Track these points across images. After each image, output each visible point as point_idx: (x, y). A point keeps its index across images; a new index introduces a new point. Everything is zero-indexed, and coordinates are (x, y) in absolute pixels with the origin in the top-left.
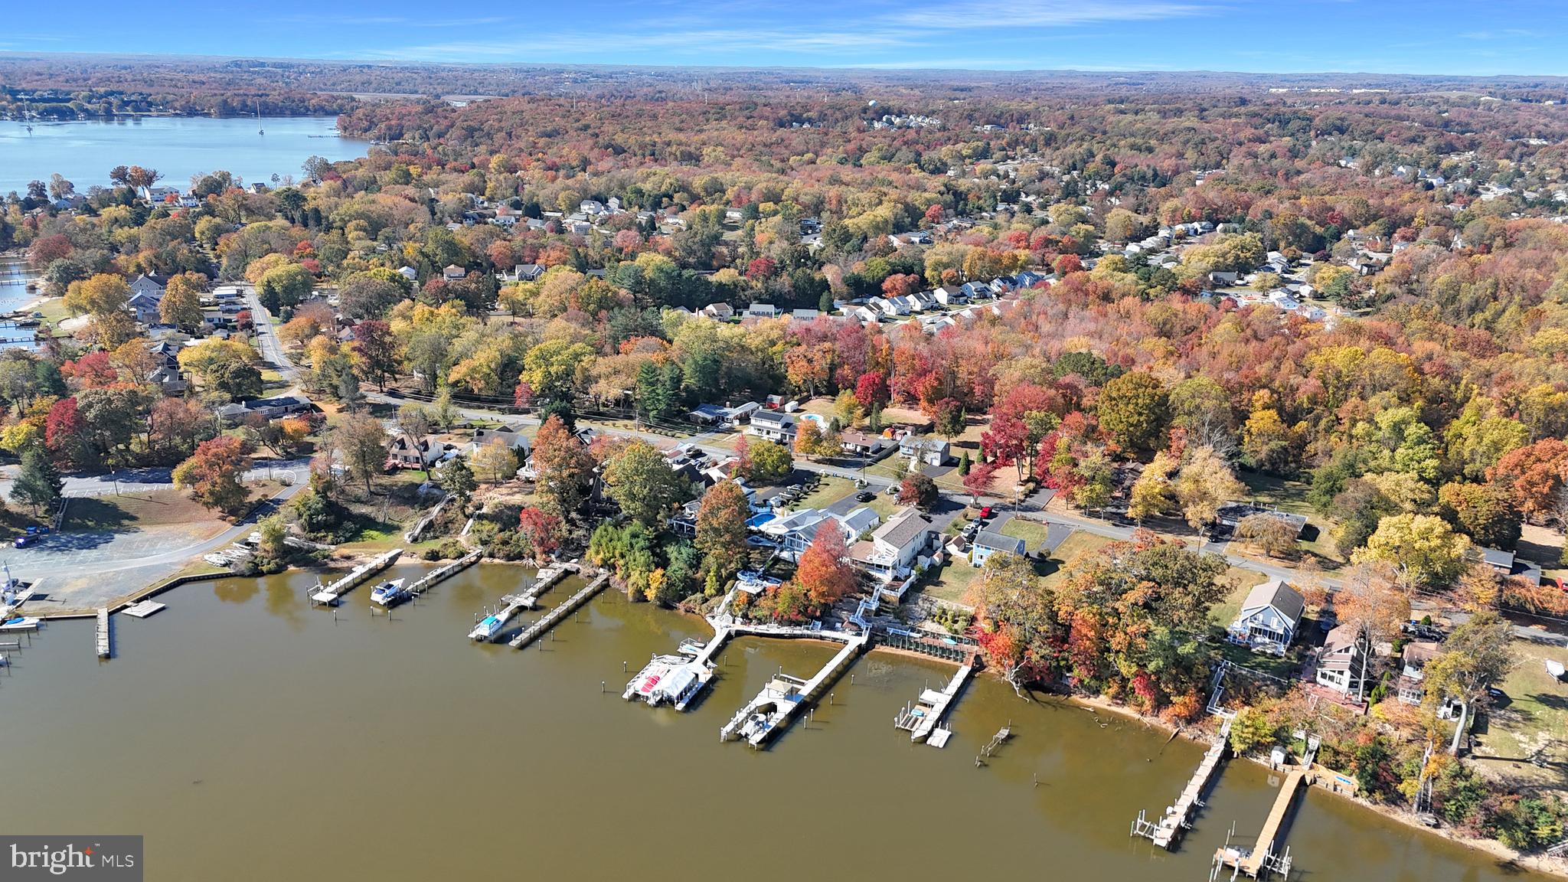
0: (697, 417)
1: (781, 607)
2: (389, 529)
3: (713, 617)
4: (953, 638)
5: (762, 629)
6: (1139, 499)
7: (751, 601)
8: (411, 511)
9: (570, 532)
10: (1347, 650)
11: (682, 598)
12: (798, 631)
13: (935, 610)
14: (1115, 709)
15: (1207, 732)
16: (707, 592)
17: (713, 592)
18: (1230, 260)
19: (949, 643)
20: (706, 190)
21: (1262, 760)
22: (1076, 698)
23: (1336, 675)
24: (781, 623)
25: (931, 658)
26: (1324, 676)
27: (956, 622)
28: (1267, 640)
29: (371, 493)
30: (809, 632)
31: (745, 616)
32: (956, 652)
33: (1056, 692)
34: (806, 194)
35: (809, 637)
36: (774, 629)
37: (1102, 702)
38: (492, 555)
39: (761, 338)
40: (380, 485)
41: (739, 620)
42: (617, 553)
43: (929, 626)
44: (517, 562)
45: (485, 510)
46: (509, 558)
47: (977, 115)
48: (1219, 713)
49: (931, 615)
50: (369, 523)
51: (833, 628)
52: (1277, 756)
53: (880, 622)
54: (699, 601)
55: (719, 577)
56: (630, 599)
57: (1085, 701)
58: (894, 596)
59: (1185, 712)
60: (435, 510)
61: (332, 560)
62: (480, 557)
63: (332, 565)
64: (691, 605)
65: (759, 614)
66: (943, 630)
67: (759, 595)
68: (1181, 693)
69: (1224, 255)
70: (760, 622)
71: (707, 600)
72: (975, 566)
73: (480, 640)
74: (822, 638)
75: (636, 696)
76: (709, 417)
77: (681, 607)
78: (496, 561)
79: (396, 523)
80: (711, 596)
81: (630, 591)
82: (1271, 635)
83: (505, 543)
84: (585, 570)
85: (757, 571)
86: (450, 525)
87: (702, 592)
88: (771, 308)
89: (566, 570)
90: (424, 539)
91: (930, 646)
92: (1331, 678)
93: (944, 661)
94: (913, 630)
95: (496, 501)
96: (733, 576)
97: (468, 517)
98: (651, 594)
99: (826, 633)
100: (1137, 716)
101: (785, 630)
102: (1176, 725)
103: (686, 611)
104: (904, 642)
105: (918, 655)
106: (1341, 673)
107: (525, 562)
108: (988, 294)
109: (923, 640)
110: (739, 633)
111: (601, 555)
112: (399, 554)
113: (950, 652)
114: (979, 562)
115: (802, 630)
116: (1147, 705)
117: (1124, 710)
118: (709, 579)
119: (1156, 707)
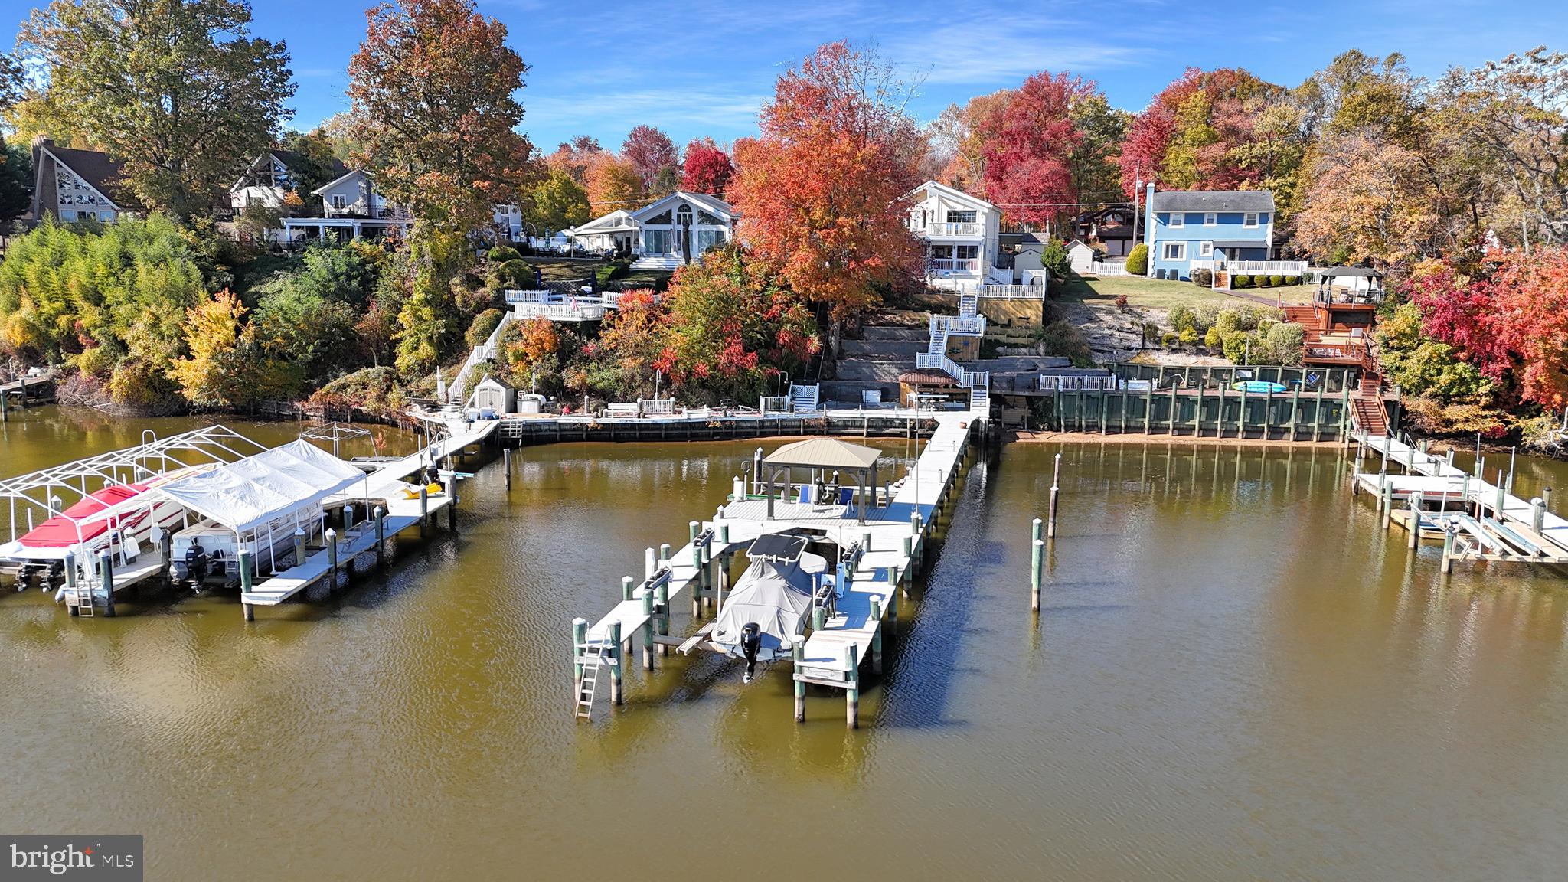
3: (434, 407)
5: (621, 413)
7: (566, 345)
12: (745, 415)
13: (1160, 327)
17: (426, 351)
30: (787, 416)
31: (554, 391)
35: (788, 427)
41: (531, 398)
43: (1167, 361)
49: (1157, 338)
51: (857, 401)
54: (379, 381)
55: (441, 304)
64: (347, 397)
65: (603, 377)
66: (1218, 363)
67: (593, 326)
74: (830, 428)
77: (311, 408)
80: (420, 364)
87: (386, 359)
91: (1210, 408)
93: (1264, 441)
94: (1125, 373)
96: (489, 304)
101: (702, 414)
109: (1167, 398)
113: (1283, 407)
114: (1169, 264)
115: (763, 412)
118: (406, 316)
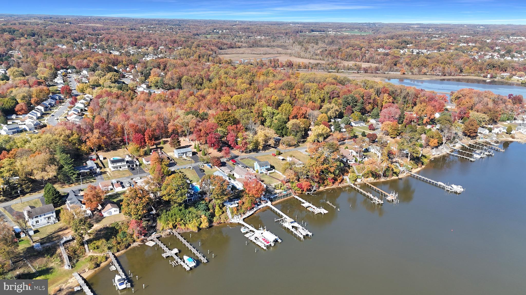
0: (84, 172)
1: (248, 205)
2: (47, 271)
3: (231, 220)
4: (285, 191)
5: (247, 215)
6: (262, 143)
7: (237, 209)
8: (45, 259)
11: (213, 221)
14: (325, 188)
16: (218, 215)
17: (220, 213)
19: (284, 193)
21: (356, 183)
23: (352, 160)
24: (249, 210)
25: (284, 199)
26: (350, 161)
27: (282, 187)
31: (240, 214)
32: (289, 194)
36: (249, 213)
38: (118, 251)
41: (240, 216)
42: (178, 219)
44: (130, 248)
45: (85, 238)
46: (126, 247)
48: (345, 177)
49: (274, 188)
50: (29, 276)
52: (359, 180)
53: (267, 197)
54: (218, 219)
56: (197, 231)
59: (340, 181)
60: (62, 251)
62: (113, 254)
64: (217, 221)
65: (242, 211)
66: (281, 190)
67: (238, 206)
68: (340, 176)
71: (220, 218)
72: (261, 173)
74: (260, 209)
76: (88, 171)
77: (214, 224)
78: (123, 251)
79: (45, 268)
80: (220, 215)
81: (194, 230)
83: (118, 243)
84: (163, 234)
86: (76, 253)
87: (216, 216)
89: (157, 238)
90: (74, 264)
91: (283, 196)
93: (287, 198)
94: (275, 194)
97: (83, 245)
98: (205, 225)
99: (260, 207)
100: (330, 187)
101: (252, 212)
102: (338, 185)
105: (281, 200)
107: (133, 245)
108: (53, 105)
109: (279, 196)
110: (244, 220)
111: (171, 224)
112: (79, 274)
114: (261, 171)
115: (255, 210)
116: (331, 184)
117: (327, 188)
118: (216, 210)
119: (333, 183)
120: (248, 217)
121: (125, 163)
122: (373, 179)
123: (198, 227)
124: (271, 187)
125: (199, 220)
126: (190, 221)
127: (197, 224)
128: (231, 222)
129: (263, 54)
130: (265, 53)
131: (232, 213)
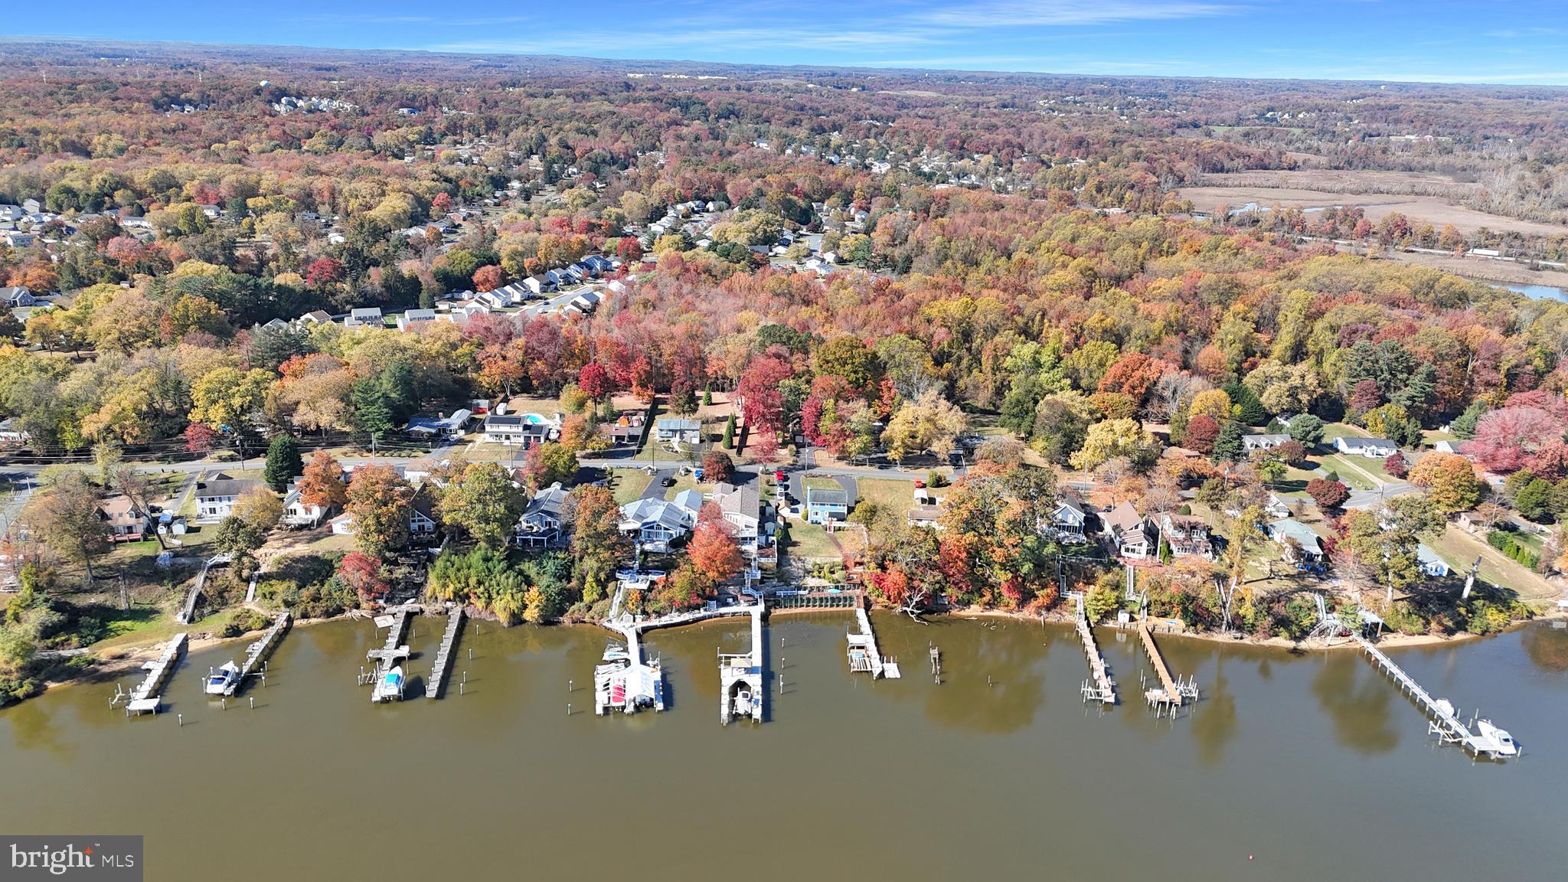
0: (418, 433)
1: (679, 594)
2: (143, 615)
3: (610, 621)
4: (837, 587)
5: (665, 620)
6: (900, 443)
7: (644, 597)
8: (161, 589)
9: (391, 572)
10: (1137, 527)
11: (562, 612)
12: (697, 614)
13: (809, 567)
14: (987, 613)
15: (1064, 613)
16: (587, 599)
17: (595, 596)
18: (760, 235)
19: (834, 592)
20: (154, 185)
21: (1110, 624)
22: (954, 612)
23: (1136, 547)
24: (680, 611)
25: (823, 609)
26: (1127, 550)
27: (833, 573)
28: (1067, 534)
29: (95, 578)
30: (709, 613)
31: (644, 612)
32: (845, 599)
33: (939, 611)
34: (290, 186)
35: (710, 617)
36: (675, 618)
37: (974, 611)
38: (305, 616)
39: (440, 343)
40: (100, 566)
41: (639, 618)
42: (473, 581)
43: (810, 582)
44: (338, 617)
45: (263, 570)
46: (328, 614)
47: (388, 97)
48: (1071, 596)
49: (808, 572)
50: (108, 614)
51: (727, 605)
52: (1123, 617)
53: (768, 588)
54: (584, 610)
55: (598, 581)
56: (506, 625)
57: (962, 613)
58: (771, 562)
59: (1047, 601)
60: (198, 581)
61: (101, 664)
62: (290, 620)
63: (105, 669)
64: (576, 615)
65: (656, 607)
66: (824, 582)
67: (650, 590)
68: (1043, 587)
69: (754, 230)
70: (659, 614)
71: (590, 608)
72: (812, 522)
73: (385, 701)
74: (722, 615)
75: (606, 709)
76: (433, 431)
77: (566, 620)
78: (313, 621)
79: (147, 607)
80: (594, 601)
81: (503, 618)
82: (1068, 528)
83: (316, 599)
84: (429, 609)
85: (632, 568)
86: (226, 594)
87: (582, 600)
88: (376, 312)
89: (408, 613)
90: (202, 616)
91: (821, 599)
92: (1133, 551)
93: (835, 609)
94: (799, 588)
95: (276, 556)
96: (611, 577)
97: (248, 581)
98: (531, 614)
99: (723, 610)
100: (1008, 615)
101: (687, 616)
102: (1040, 614)
103: (574, 622)
104: (796, 601)
105: (810, 609)
106: (1140, 545)
107: (348, 614)
108: (572, 280)
109: (810, 596)
110: (645, 630)
111: (451, 587)
112: (186, 639)
113: (839, 599)
114: (815, 518)
115: (702, 613)
116: (1013, 603)
117: (995, 613)
118: (587, 586)
119: (1022, 603)
120: (665, 626)
121: (521, 429)
122: (1182, 624)
123: (513, 615)
124: (800, 564)
125: (520, 595)
126: (498, 594)
127: (513, 606)
128: (608, 625)
129: (1352, 193)
130: (1363, 188)
131: (624, 604)
